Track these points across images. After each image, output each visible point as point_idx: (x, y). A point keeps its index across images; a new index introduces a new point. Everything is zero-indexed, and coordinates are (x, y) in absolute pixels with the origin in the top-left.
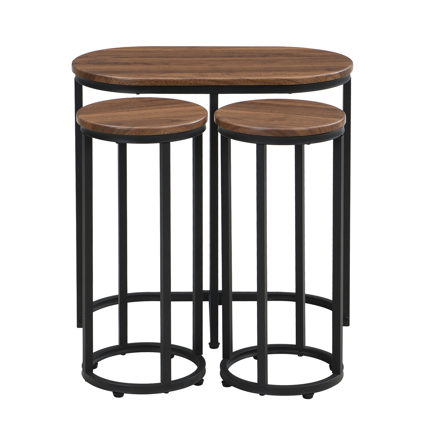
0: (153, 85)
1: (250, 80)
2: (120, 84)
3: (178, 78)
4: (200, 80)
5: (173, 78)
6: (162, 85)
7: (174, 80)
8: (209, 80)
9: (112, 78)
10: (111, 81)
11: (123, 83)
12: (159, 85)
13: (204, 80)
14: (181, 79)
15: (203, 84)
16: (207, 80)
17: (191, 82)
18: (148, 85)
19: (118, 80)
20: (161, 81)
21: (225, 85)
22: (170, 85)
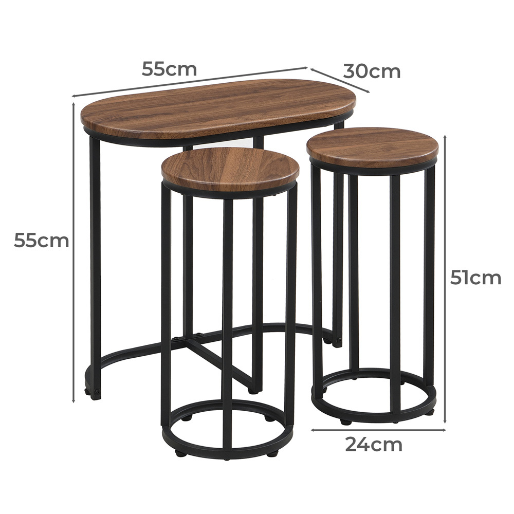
0: (206, 135)
1: (293, 118)
2: (173, 138)
3: (228, 125)
4: (249, 124)
5: (224, 126)
6: (215, 134)
7: (225, 128)
8: (257, 123)
9: (163, 134)
10: (163, 136)
11: (176, 137)
12: (212, 134)
13: (252, 123)
14: (231, 125)
15: (251, 127)
16: (255, 123)
17: (241, 127)
18: (202, 135)
19: (171, 134)
20: (213, 130)
21: (271, 126)
22: (221, 133)
